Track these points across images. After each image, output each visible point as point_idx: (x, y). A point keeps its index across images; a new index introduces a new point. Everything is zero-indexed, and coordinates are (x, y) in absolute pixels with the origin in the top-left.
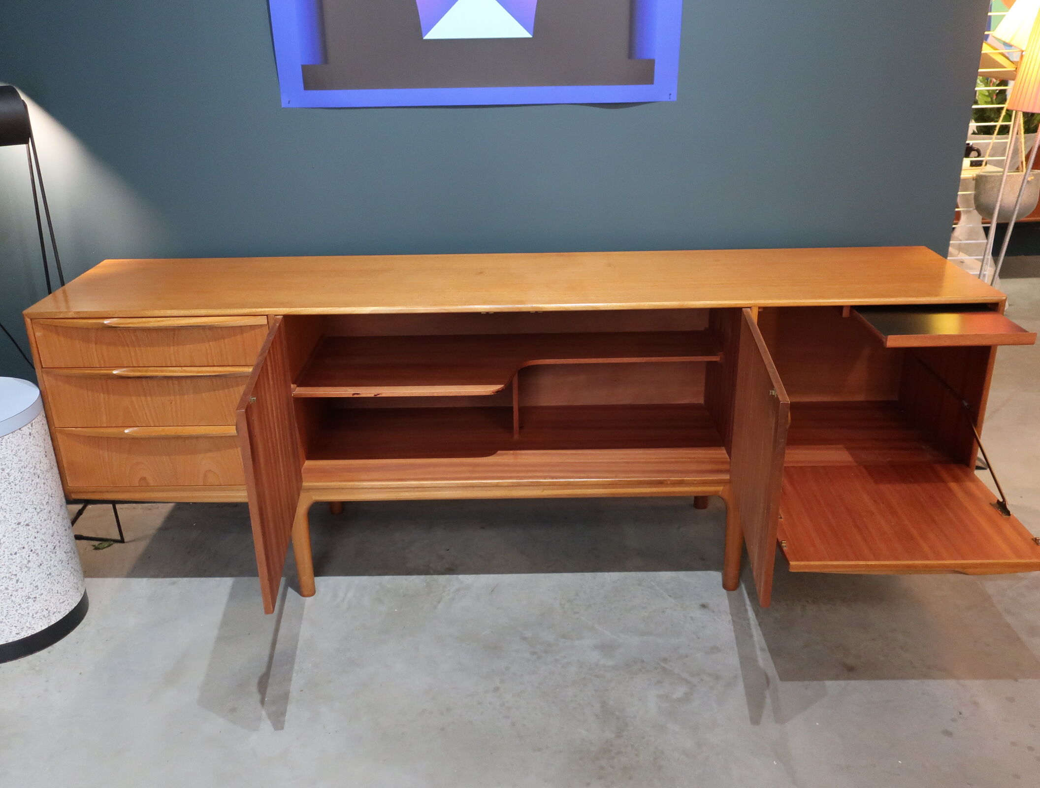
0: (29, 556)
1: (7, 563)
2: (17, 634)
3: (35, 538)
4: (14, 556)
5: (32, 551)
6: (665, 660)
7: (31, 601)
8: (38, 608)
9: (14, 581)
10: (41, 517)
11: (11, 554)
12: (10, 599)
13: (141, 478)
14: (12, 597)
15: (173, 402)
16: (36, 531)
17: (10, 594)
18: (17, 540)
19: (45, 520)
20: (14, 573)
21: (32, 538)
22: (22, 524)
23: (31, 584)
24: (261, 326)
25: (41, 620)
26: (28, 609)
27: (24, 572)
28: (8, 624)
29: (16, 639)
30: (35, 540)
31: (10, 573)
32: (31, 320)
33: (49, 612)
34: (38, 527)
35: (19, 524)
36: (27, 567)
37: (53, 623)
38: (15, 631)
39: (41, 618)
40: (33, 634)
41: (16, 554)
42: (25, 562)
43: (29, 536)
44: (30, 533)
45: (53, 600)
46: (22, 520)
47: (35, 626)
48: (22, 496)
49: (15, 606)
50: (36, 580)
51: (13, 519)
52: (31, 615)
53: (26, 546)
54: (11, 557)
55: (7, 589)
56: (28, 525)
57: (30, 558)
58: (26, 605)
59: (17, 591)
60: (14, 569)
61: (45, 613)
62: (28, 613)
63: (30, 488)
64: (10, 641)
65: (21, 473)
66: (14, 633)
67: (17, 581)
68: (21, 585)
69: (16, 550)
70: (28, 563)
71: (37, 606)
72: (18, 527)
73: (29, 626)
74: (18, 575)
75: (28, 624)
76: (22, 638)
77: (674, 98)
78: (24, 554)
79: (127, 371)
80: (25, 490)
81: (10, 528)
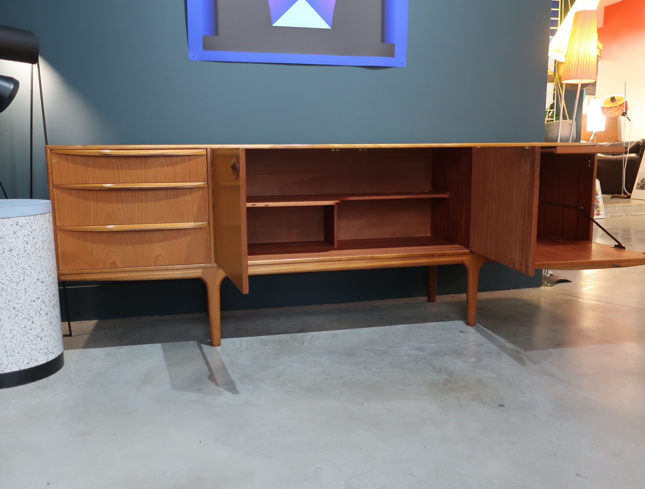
0: (41, 305)
1: (28, 308)
2: (28, 363)
3: (46, 293)
4: (33, 303)
5: (43, 302)
7: (39, 339)
8: (43, 346)
9: (31, 322)
11: (31, 301)
12: (26, 335)
13: (112, 262)
14: (28, 334)
15: (140, 207)
16: (47, 288)
17: (27, 332)
18: (36, 291)
20: (32, 316)
21: (44, 293)
22: (40, 280)
23: (40, 326)
24: (202, 155)
25: (43, 355)
26: (37, 345)
27: (37, 316)
28: (23, 355)
29: (26, 368)
30: (46, 295)
31: (29, 315)
32: (51, 150)
33: (48, 351)
34: (48, 286)
35: (38, 280)
36: (39, 313)
37: (49, 360)
38: (26, 361)
39: (43, 354)
40: (37, 365)
41: (34, 301)
42: (39, 309)
43: (43, 290)
44: (44, 289)
45: (51, 342)
46: (40, 278)
47: (39, 359)
48: (42, 260)
49: (29, 341)
50: (43, 324)
51: (36, 275)
52: (38, 350)
53: (40, 298)
54: (31, 303)
55: (25, 327)
56: (43, 282)
57: (42, 306)
58: (36, 342)
59: (31, 329)
60: (32, 313)
61: (46, 351)
62: (36, 349)
63: (46, 257)
64: (22, 369)
65: (43, 244)
66: (25, 363)
67: (33, 322)
68: (34, 326)
69: (34, 299)
70: (40, 311)
71: (42, 344)
72: (37, 282)
73: (36, 359)
74: (33, 318)
75: (35, 357)
76: (30, 367)
77: (405, 65)
78: (38, 303)
80: (44, 257)
81: (33, 281)
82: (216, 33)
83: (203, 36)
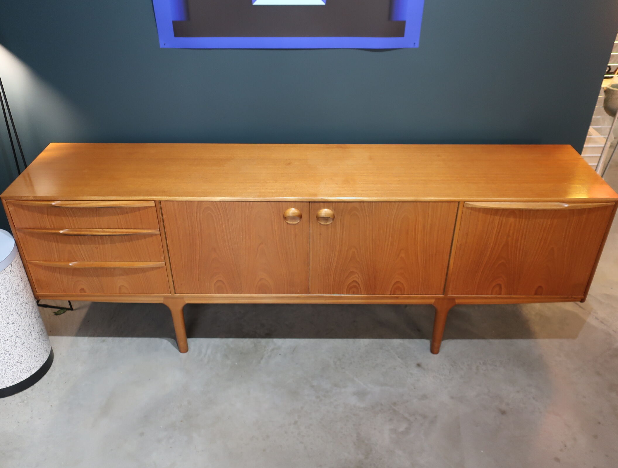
0: (16, 340)
1: (3, 346)
2: (12, 382)
3: (19, 329)
4: (7, 342)
5: (17, 337)
6: (395, 404)
7: (19, 364)
8: (24, 367)
9: (8, 355)
10: (21, 317)
11: (5, 341)
12: (6, 364)
13: (81, 289)
14: (8, 363)
15: (98, 248)
16: (19, 325)
17: (6, 362)
18: (8, 332)
19: (24, 318)
20: (8, 350)
21: (17, 330)
22: (10, 323)
23: (18, 355)
24: (151, 207)
25: (26, 373)
26: (18, 368)
27: (13, 349)
28: (6, 377)
29: (12, 385)
30: (19, 331)
31: (5, 350)
32: (6, 200)
33: (30, 368)
34: (20, 323)
35: (8, 323)
36: (15, 346)
37: (33, 373)
38: (10, 381)
39: (26, 372)
40: (22, 381)
41: (8, 340)
42: (14, 343)
43: (15, 329)
44: (15, 327)
45: (32, 361)
46: (10, 321)
47: (23, 377)
48: (8, 308)
49: (10, 368)
50: (21, 352)
51: (4, 321)
52: (19, 371)
53: (14, 335)
54: (4, 342)
55: (4, 359)
56: (13, 323)
57: (17, 341)
58: (16, 366)
59: (10, 359)
60: (7, 348)
61: (28, 369)
62: (18, 371)
63: (13, 302)
64: (9, 386)
65: (7, 295)
66: (10, 382)
67: (10, 355)
68: (12, 356)
69: (7, 338)
70: (15, 344)
71: (23, 366)
72: (8, 325)
73: (19, 377)
74: (10, 351)
75: (18, 376)
76: (15, 384)
77: (417, 46)
78: (13, 340)
79: (69, 231)
80: (10, 303)
81: (3, 327)
82: (188, 18)
83: (174, 23)
